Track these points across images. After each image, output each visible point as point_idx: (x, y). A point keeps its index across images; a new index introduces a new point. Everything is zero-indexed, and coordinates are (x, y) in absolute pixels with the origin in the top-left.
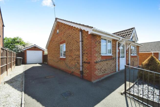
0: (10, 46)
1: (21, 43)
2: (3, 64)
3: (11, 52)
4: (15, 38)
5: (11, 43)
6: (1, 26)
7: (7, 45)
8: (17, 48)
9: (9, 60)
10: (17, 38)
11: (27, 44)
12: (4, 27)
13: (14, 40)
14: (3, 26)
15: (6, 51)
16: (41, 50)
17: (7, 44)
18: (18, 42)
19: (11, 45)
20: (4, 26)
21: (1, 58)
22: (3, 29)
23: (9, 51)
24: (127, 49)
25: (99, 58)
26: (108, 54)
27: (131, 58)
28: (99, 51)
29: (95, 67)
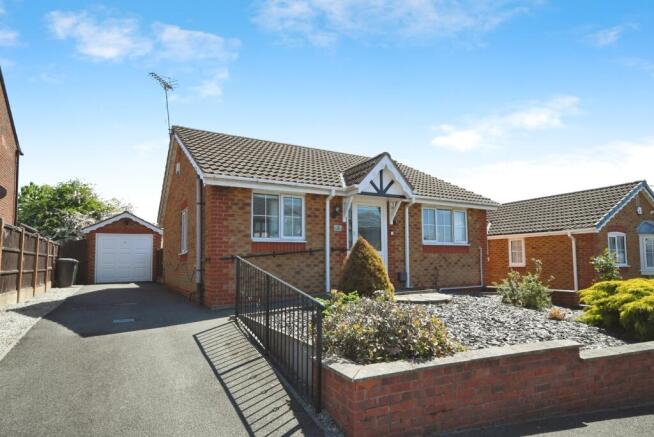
0: (45, 217)
1: (85, 208)
2: (9, 268)
3: (36, 238)
4: (64, 186)
5: (48, 206)
6: (11, 155)
7: (35, 217)
8: (71, 225)
9: (26, 260)
10: (72, 185)
11: (108, 209)
12: (20, 157)
13: (61, 192)
14: (18, 153)
15: (17, 235)
16: (149, 231)
17: (32, 210)
18: (74, 204)
19: (47, 213)
20: (22, 154)
21: (4, 251)
22: (18, 163)
23: (26, 235)
24: (392, 223)
25: (241, 247)
26: (283, 238)
27: (426, 255)
28: (242, 228)
29: (225, 271)
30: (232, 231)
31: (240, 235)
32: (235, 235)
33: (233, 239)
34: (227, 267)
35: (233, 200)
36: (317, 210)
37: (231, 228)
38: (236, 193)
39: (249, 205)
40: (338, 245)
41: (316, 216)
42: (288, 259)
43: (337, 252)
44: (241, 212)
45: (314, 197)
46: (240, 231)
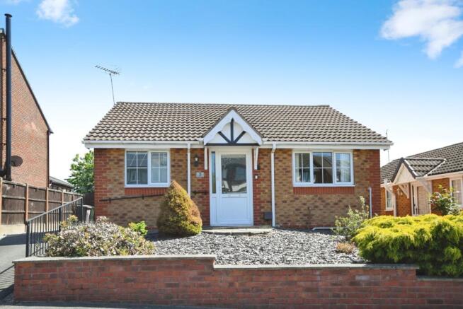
22: (49, 139)
24: (256, 168)
25: (116, 191)
26: (150, 184)
27: (297, 196)
28: (117, 177)
29: (104, 209)
30: (110, 180)
31: (116, 183)
32: (112, 183)
33: (110, 186)
34: (106, 207)
35: (110, 157)
36: (181, 160)
37: (108, 178)
38: (112, 152)
39: (123, 160)
40: (201, 189)
41: (180, 166)
42: (155, 200)
43: (200, 194)
44: (116, 166)
45: (178, 150)
46: (115, 180)
